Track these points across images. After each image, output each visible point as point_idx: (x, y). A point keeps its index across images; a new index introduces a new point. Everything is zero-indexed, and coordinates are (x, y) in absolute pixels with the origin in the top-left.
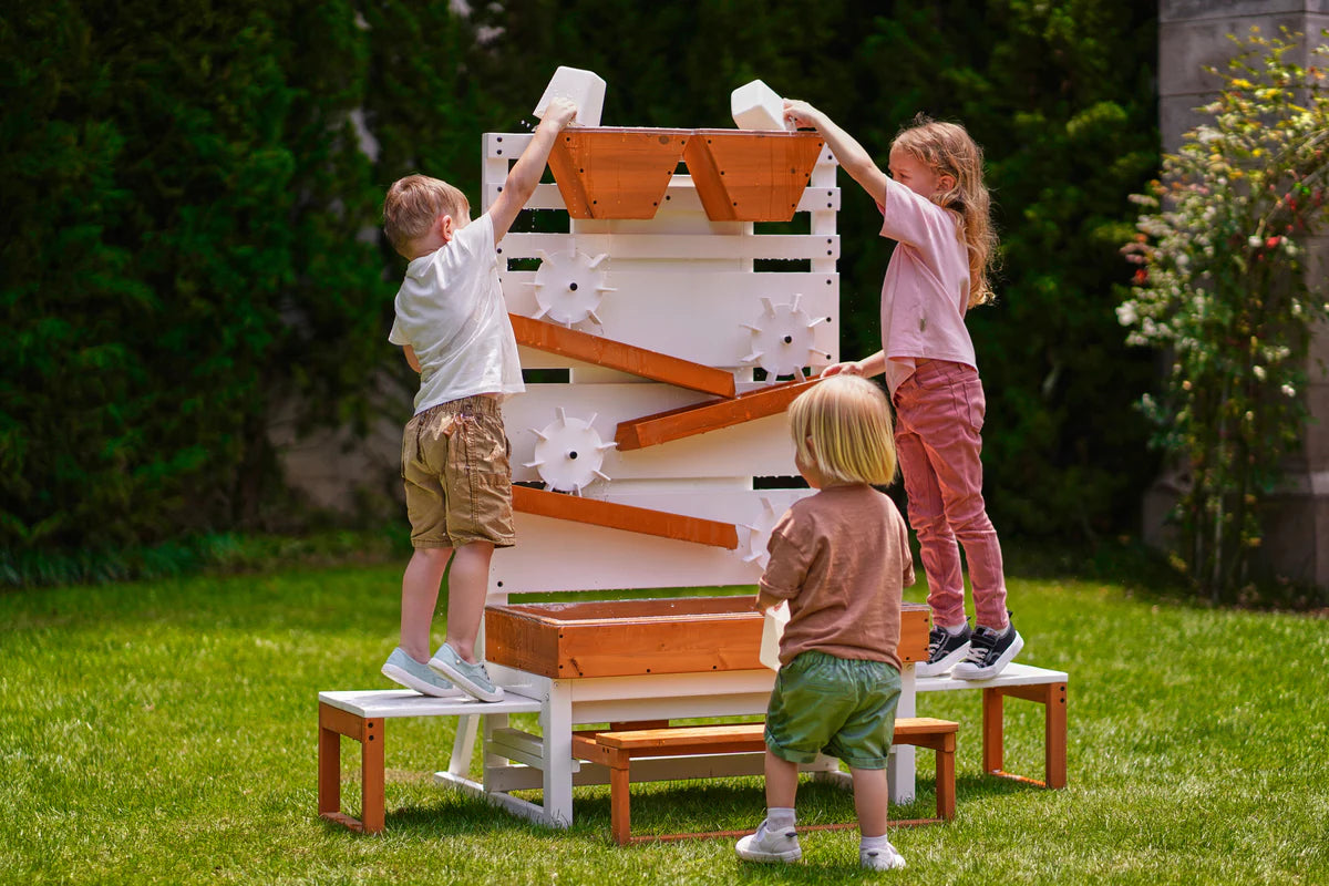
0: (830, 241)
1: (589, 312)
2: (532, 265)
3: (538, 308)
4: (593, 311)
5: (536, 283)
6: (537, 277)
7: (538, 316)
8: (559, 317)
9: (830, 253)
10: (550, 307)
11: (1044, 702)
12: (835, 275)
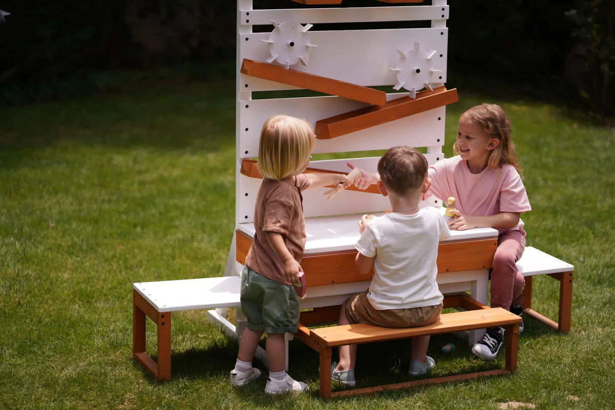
0: (443, 9)
1: (300, 58)
2: (269, 28)
3: (270, 56)
4: (302, 59)
5: (270, 41)
6: (270, 37)
7: (270, 61)
8: (281, 62)
9: (443, 16)
10: (277, 56)
11: (560, 280)
12: (445, 29)
